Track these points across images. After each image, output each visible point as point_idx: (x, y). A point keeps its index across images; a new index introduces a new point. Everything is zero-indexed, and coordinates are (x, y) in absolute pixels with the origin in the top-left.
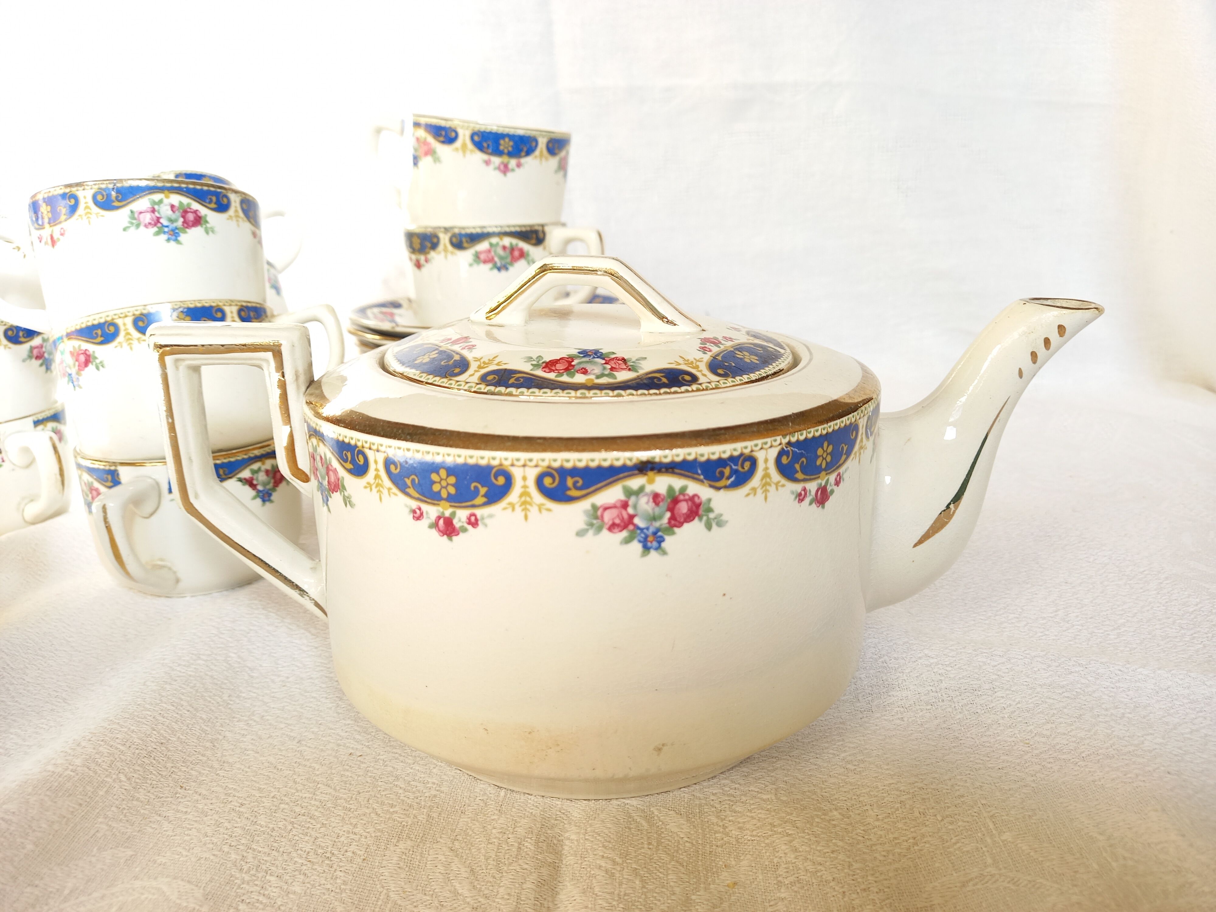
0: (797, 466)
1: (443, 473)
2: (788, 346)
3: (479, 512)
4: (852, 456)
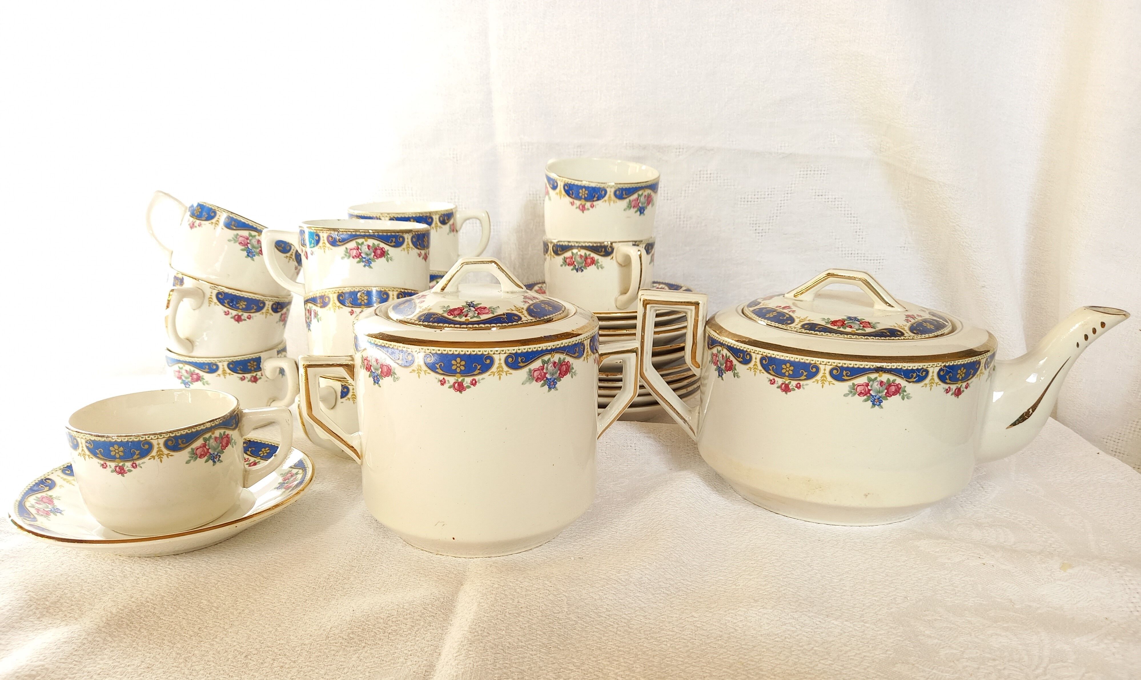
0: (947, 377)
1: (788, 365)
2: (951, 321)
3: (801, 383)
4: (976, 376)
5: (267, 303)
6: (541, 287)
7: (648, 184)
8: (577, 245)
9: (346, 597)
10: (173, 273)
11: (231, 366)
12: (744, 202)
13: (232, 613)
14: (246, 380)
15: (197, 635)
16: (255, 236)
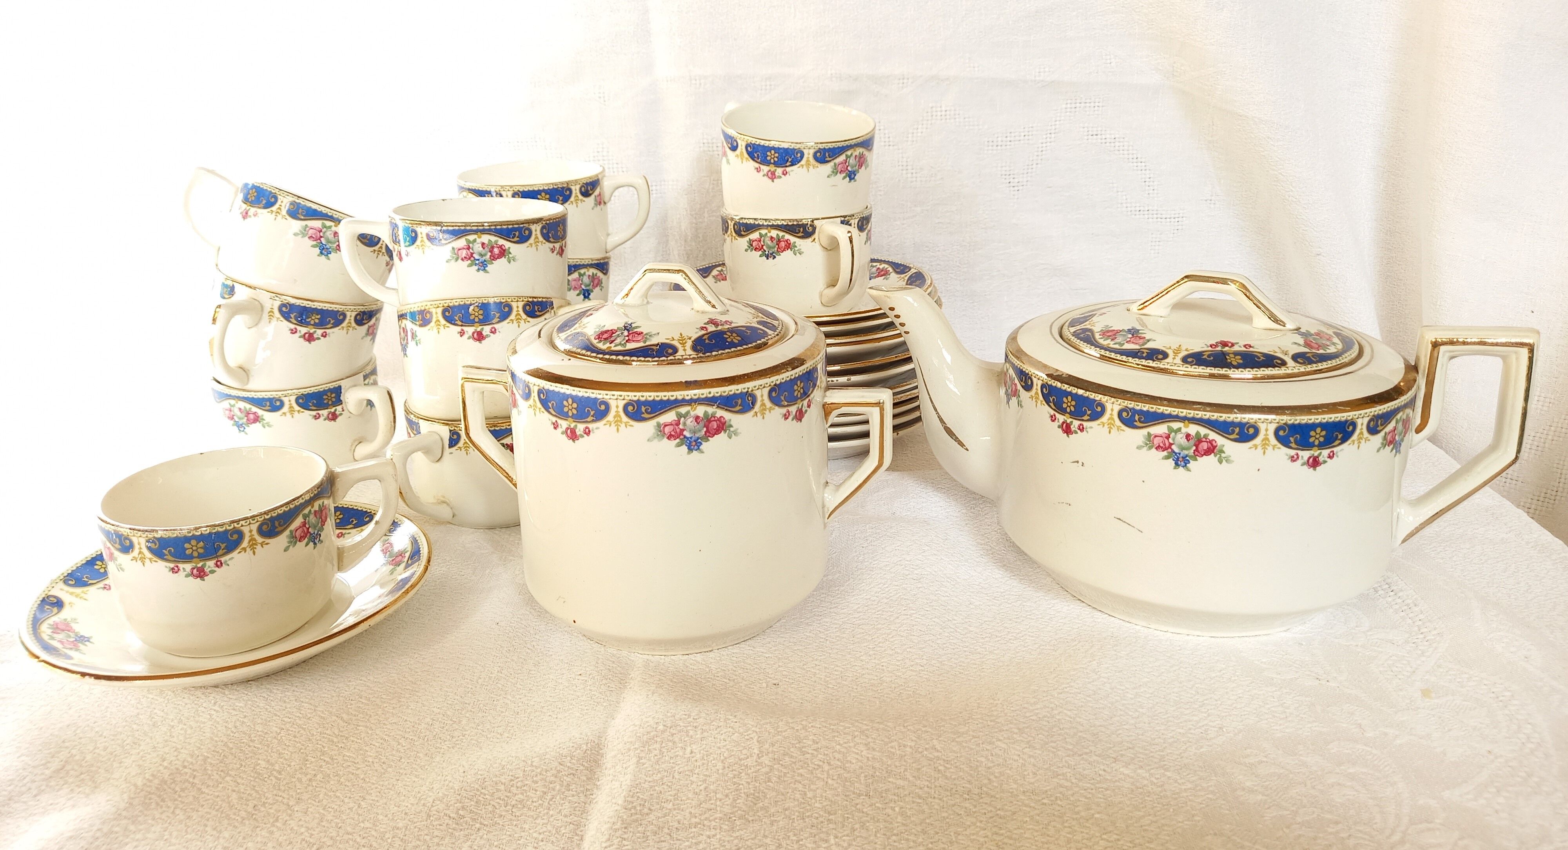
5: (348, 314)
6: (722, 270)
7: (861, 139)
8: (765, 224)
9: (456, 749)
10: (221, 279)
11: (301, 401)
12: (992, 146)
13: (300, 780)
14: (322, 418)
15: (252, 816)
16: (330, 227)
